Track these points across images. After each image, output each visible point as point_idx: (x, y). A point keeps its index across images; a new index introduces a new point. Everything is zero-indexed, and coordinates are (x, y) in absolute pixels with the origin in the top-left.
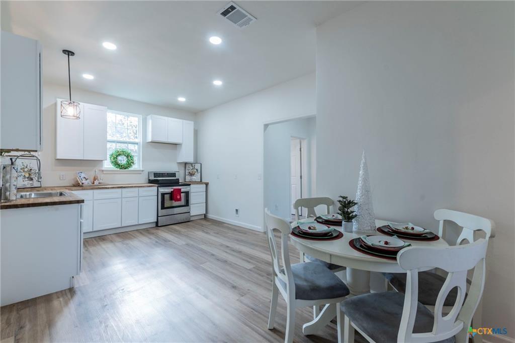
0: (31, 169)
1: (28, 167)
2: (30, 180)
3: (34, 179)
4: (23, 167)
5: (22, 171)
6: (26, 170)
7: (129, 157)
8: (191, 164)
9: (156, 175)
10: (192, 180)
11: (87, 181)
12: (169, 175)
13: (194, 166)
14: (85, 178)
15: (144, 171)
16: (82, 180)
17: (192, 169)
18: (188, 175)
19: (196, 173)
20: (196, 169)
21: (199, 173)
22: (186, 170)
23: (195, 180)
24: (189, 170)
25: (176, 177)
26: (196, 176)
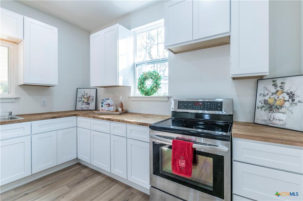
0: (90, 96)
1: (88, 95)
2: (87, 105)
3: (90, 103)
4: (84, 94)
5: (82, 97)
6: (85, 97)
7: (156, 78)
8: (272, 80)
9: (181, 104)
10: (274, 121)
11: (110, 108)
12: (207, 106)
13: (282, 83)
14: (109, 104)
15: (171, 97)
16: (102, 106)
17: (273, 94)
18: (263, 107)
19: (287, 104)
20: (288, 94)
21: (298, 104)
22: (258, 94)
23: (281, 123)
24: (264, 96)
25: (221, 110)
26: (287, 112)
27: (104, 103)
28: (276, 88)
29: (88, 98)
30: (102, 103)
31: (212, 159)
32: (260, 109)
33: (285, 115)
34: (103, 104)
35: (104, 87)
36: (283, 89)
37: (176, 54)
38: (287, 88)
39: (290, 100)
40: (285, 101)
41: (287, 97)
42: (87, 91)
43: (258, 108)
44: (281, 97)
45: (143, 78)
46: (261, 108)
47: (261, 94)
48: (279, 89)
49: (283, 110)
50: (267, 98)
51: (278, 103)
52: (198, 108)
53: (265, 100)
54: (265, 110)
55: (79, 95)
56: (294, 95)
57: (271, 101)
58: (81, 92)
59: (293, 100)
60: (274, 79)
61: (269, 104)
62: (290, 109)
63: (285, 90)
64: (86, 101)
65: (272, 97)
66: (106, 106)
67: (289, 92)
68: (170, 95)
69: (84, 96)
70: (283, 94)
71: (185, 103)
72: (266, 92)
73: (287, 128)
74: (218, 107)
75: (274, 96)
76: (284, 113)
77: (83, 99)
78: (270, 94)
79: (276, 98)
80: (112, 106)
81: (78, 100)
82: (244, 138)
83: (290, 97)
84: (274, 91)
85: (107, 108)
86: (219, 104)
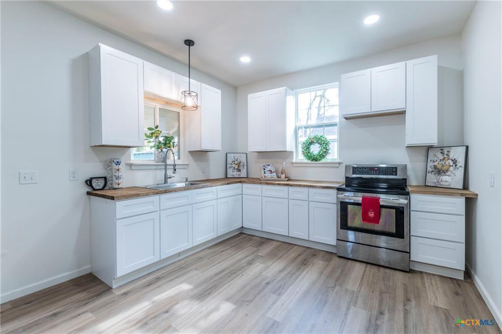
0: (240, 162)
1: (238, 160)
2: (238, 172)
3: (241, 170)
5: (233, 163)
6: (235, 163)
7: (324, 144)
8: (440, 148)
9: (355, 170)
10: (442, 183)
11: (272, 174)
12: (383, 171)
13: (448, 152)
14: (271, 171)
15: (342, 163)
16: (265, 173)
17: (441, 160)
18: (433, 171)
19: (451, 168)
20: (452, 160)
21: (460, 168)
22: (429, 160)
23: (447, 183)
24: (434, 162)
25: (397, 175)
26: (452, 175)
27: (266, 169)
28: (443, 156)
29: (239, 164)
30: (264, 169)
31: (394, 210)
32: (430, 174)
33: (450, 177)
34: (266, 171)
35: (258, 152)
36: (449, 156)
37: (348, 120)
38: (452, 156)
39: (454, 165)
40: (451, 166)
41: (451, 163)
42: (237, 156)
43: (429, 173)
44: (447, 163)
45: (308, 143)
46: (431, 172)
47: (431, 160)
48: (446, 156)
49: (448, 173)
50: (436, 164)
51: (445, 168)
52: (374, 173)
53: (434, 165)
54: (435, 174)
55: (229, 161)
56: (456, 161)
57: (439, 166)
58: (231, 158)
59: (456, 166)
60: (442, 148)
61: (438, 169)
62: (454, 172)
63: (451, 157)
64: (236, 167)
65: (440, 163)
66: (268, 172)
67: (453, 159)
68: (341, 161)
69: (235, 161)
70: (449, 161)
71: (360, 169)
72: (436, 159)
73: (451, 187)
74: (393, 171)
75: (442, 162)
76: (449, 176)
77: (234, 165)
78: (439, 160)
79: (443, 163)
80: (274, 172)
81: (228, 166)
82: (419, 193)
83: (454, 163)
84: (442, 158)
85: (270, 175)
86: (394, 170)
